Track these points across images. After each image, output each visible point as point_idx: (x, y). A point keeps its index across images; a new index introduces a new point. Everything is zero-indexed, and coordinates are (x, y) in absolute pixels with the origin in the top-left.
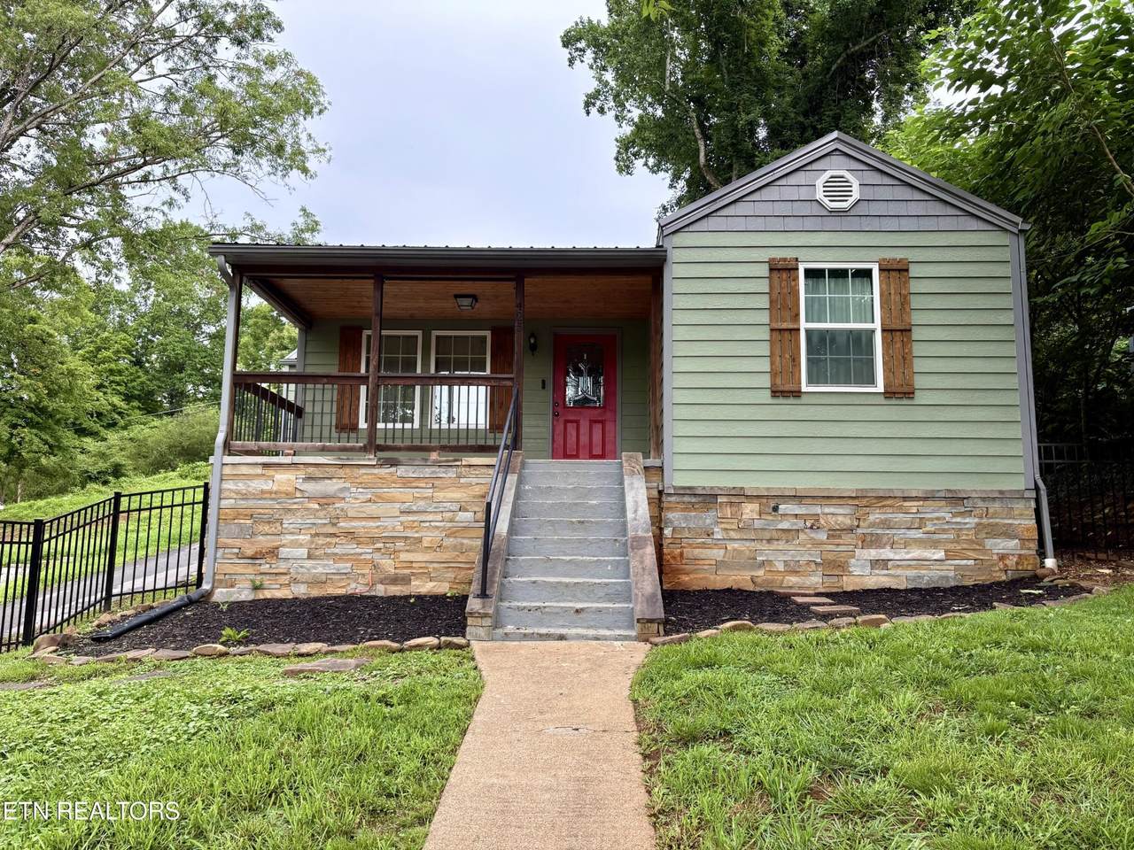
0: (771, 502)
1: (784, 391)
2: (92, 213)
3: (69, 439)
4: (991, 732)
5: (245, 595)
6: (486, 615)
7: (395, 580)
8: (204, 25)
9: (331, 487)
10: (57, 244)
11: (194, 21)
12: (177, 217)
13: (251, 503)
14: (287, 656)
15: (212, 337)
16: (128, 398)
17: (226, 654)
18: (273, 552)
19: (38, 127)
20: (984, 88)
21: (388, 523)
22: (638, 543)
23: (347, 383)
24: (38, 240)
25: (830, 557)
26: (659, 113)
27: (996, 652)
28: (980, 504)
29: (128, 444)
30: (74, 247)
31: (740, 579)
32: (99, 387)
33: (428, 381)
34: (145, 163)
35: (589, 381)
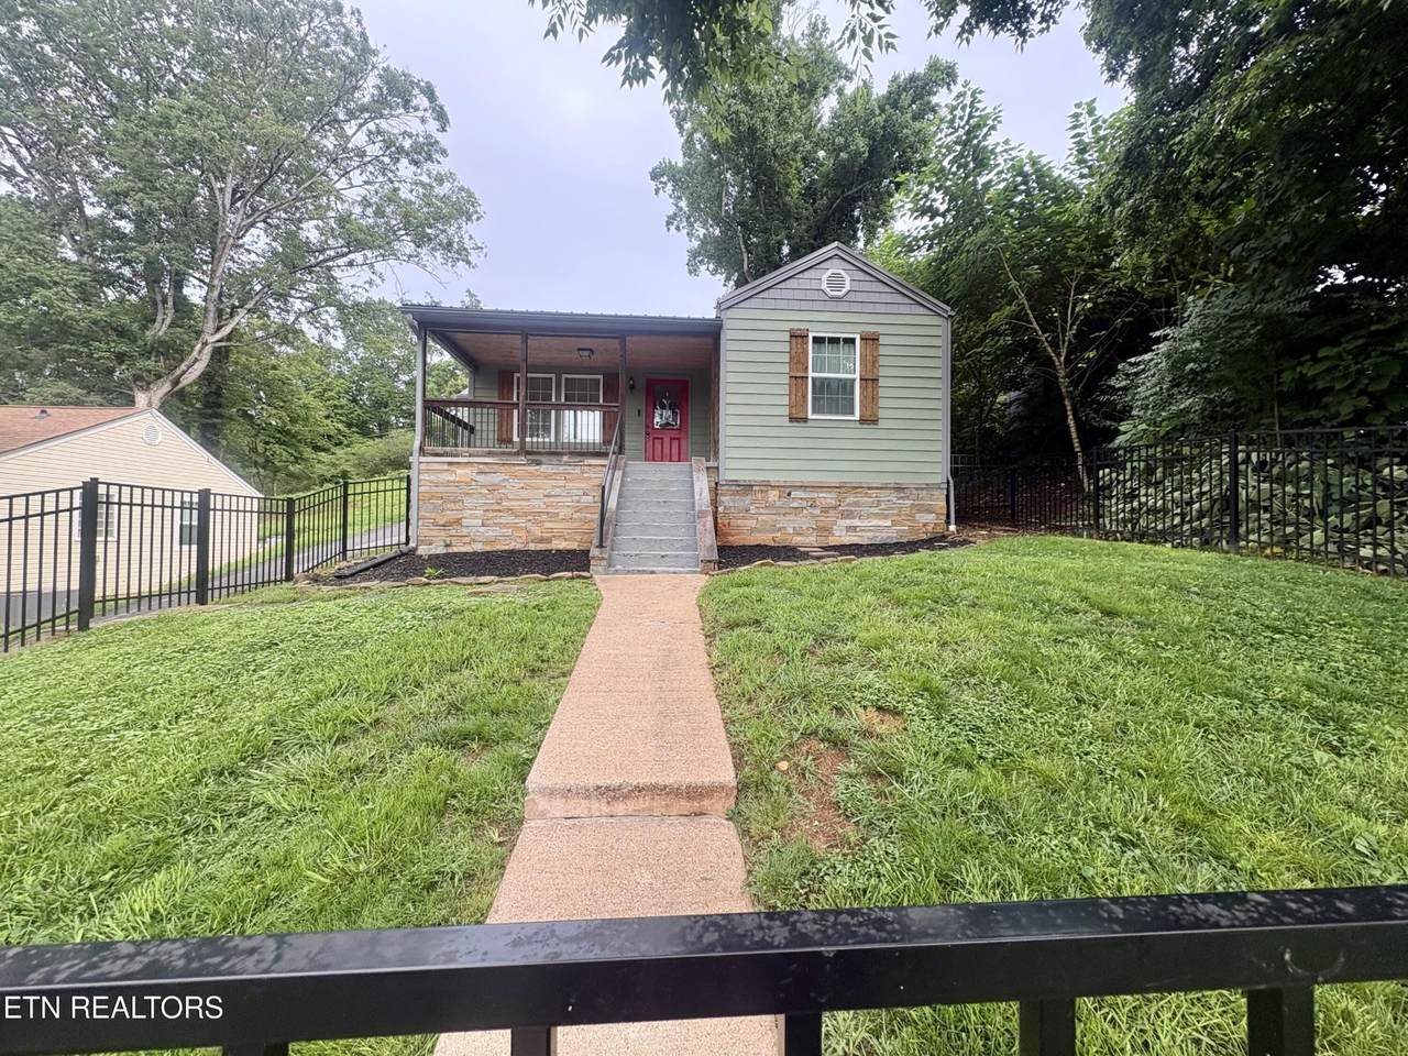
0: (786, 490)
1: (797, 419)
2: (312, 287)
3: (308, 452)
4: (916, 616)
5: (441, 550)
6: (603, 559)
7: (541, 541)
8: (388, 148)
9: (495, 479)
10: (288, 312)
11: (380, 144)
12: (375, 294)
13: (441, 489)
14: (471, 584)
15: (407, 383)
16: (349, 425)
17: (429, 584)
18: (458, 522)
19: (264, 221)
20: (932, 218)
21: (535, 503)
22: (702, 514)
23: (505, 408)
24: (273, 308)
25: (822, 524)
26: (717, 232)
27: (920, 574)
28: (914, 492)
29: (351, 457)
30: (300, 314)
31: (765, 538)
32: (327, 417)
33: (559, 408)
34: (350, 252)
35: (670, 413)
